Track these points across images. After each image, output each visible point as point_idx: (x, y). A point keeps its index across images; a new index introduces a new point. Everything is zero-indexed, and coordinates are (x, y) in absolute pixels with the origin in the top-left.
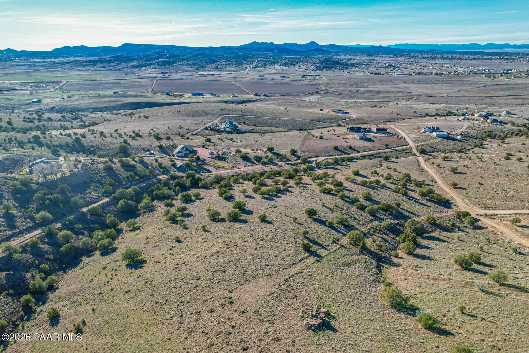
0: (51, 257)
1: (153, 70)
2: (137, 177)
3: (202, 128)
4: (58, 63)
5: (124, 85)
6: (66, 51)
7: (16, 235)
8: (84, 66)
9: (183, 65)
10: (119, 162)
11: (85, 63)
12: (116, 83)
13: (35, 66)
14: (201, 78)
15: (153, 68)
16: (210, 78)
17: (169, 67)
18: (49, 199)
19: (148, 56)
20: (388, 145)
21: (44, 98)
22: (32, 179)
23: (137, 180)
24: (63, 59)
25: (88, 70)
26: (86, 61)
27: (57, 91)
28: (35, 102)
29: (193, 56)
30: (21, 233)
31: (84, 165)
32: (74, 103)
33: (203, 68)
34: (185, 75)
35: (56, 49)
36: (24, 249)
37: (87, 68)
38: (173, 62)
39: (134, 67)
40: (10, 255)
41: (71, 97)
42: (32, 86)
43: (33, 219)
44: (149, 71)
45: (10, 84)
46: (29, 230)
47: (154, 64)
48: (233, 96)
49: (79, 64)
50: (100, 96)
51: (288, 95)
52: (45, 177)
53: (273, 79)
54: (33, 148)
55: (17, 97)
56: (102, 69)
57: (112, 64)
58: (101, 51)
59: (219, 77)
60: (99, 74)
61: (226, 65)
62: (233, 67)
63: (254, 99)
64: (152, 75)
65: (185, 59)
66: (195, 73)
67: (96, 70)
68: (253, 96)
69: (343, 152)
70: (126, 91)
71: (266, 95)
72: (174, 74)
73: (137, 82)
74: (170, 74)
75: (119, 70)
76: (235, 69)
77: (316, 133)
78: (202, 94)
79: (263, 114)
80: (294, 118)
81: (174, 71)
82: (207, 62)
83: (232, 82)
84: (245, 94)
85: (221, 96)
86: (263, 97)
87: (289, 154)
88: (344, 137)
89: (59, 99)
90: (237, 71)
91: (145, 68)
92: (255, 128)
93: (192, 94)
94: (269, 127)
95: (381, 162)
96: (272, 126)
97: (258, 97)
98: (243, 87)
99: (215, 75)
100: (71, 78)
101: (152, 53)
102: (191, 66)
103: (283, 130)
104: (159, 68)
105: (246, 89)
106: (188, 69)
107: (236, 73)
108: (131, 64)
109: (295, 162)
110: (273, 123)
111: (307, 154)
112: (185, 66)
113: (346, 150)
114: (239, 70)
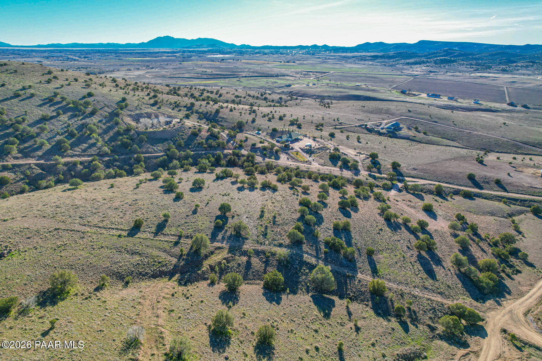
1: (425, 68)
2: (205, 146)
3: (357, 125)
4: (348, 57)
5: (377, 80)
6: (366, 47)
8: (365, 60)
9: (463, 64)
10: (211, 131)
11: (368, 58)
12: (372, 77)
15: (427, 66)
19: (434, 53)
21: (298, 83)
24: (356, 54)
25: (364, 64)
26: (370, 57)
27: (315, 80)
28: (287, 86)
29: (490, 55)
32: (310, 90)
33: (486, 68)
34: (452, 76)
35: (359, 45)
37: (367, 62)
38: (454, 61)
39: (408, 64)
41: (315, 85)
42: (302, 74)
44: (418, 69)
45: (292, 72)
47: (431, 62)
48: (474, 103)
49: (363, 59)
55: (282, 81)
56: (378, 64)
57: (392, 60)
58: (395, 48)
59: (494, 80)
60: (370, 68)
61: (522, 66)
62: (528, 70)
63: (499, 110)
64: (416, 73)
65: (476, 59)
66: (467, 74)
67: (372, 65)
68: (505, 106)
69: (477, 185)
70: (369, 85)
71: (529, 106)
72: (442, 73)
73: (392, 78)
74: (436, 73)
75: (392, 66)
76: (530, 72)
77: (491, 158)
78: (440, 96)
79: (455, 123)
80: (495, 135)
81: (445, 70)
82: (500, 63)
83: (502, 87)
84: (498, 102)
85: (459, 100)
86: (519, 108)
87: (390, 166)
88: (520, 169)
89: (305, 85)
90: (529, 75)
91: (418, 66)
92: (421, 135)
93: (428, 95)
94: (443, 138)
95: (520, 213)
96: (449, 138)
97: (511, 108)
98: (508, 95)
99: (490, 78)
100: (342, 70)
101: (441, 50)
102: (472, 66)
103: (457, 145)
104: (432, 67)
105: (509, 97)
106: (465, 69)
107: (526, 77)
108: (408, 61)
109: (383, 175)
110: (454, 135)
111: (413, 173)
112: (464, 66)
113: (488, 183)
114: (535, 74)
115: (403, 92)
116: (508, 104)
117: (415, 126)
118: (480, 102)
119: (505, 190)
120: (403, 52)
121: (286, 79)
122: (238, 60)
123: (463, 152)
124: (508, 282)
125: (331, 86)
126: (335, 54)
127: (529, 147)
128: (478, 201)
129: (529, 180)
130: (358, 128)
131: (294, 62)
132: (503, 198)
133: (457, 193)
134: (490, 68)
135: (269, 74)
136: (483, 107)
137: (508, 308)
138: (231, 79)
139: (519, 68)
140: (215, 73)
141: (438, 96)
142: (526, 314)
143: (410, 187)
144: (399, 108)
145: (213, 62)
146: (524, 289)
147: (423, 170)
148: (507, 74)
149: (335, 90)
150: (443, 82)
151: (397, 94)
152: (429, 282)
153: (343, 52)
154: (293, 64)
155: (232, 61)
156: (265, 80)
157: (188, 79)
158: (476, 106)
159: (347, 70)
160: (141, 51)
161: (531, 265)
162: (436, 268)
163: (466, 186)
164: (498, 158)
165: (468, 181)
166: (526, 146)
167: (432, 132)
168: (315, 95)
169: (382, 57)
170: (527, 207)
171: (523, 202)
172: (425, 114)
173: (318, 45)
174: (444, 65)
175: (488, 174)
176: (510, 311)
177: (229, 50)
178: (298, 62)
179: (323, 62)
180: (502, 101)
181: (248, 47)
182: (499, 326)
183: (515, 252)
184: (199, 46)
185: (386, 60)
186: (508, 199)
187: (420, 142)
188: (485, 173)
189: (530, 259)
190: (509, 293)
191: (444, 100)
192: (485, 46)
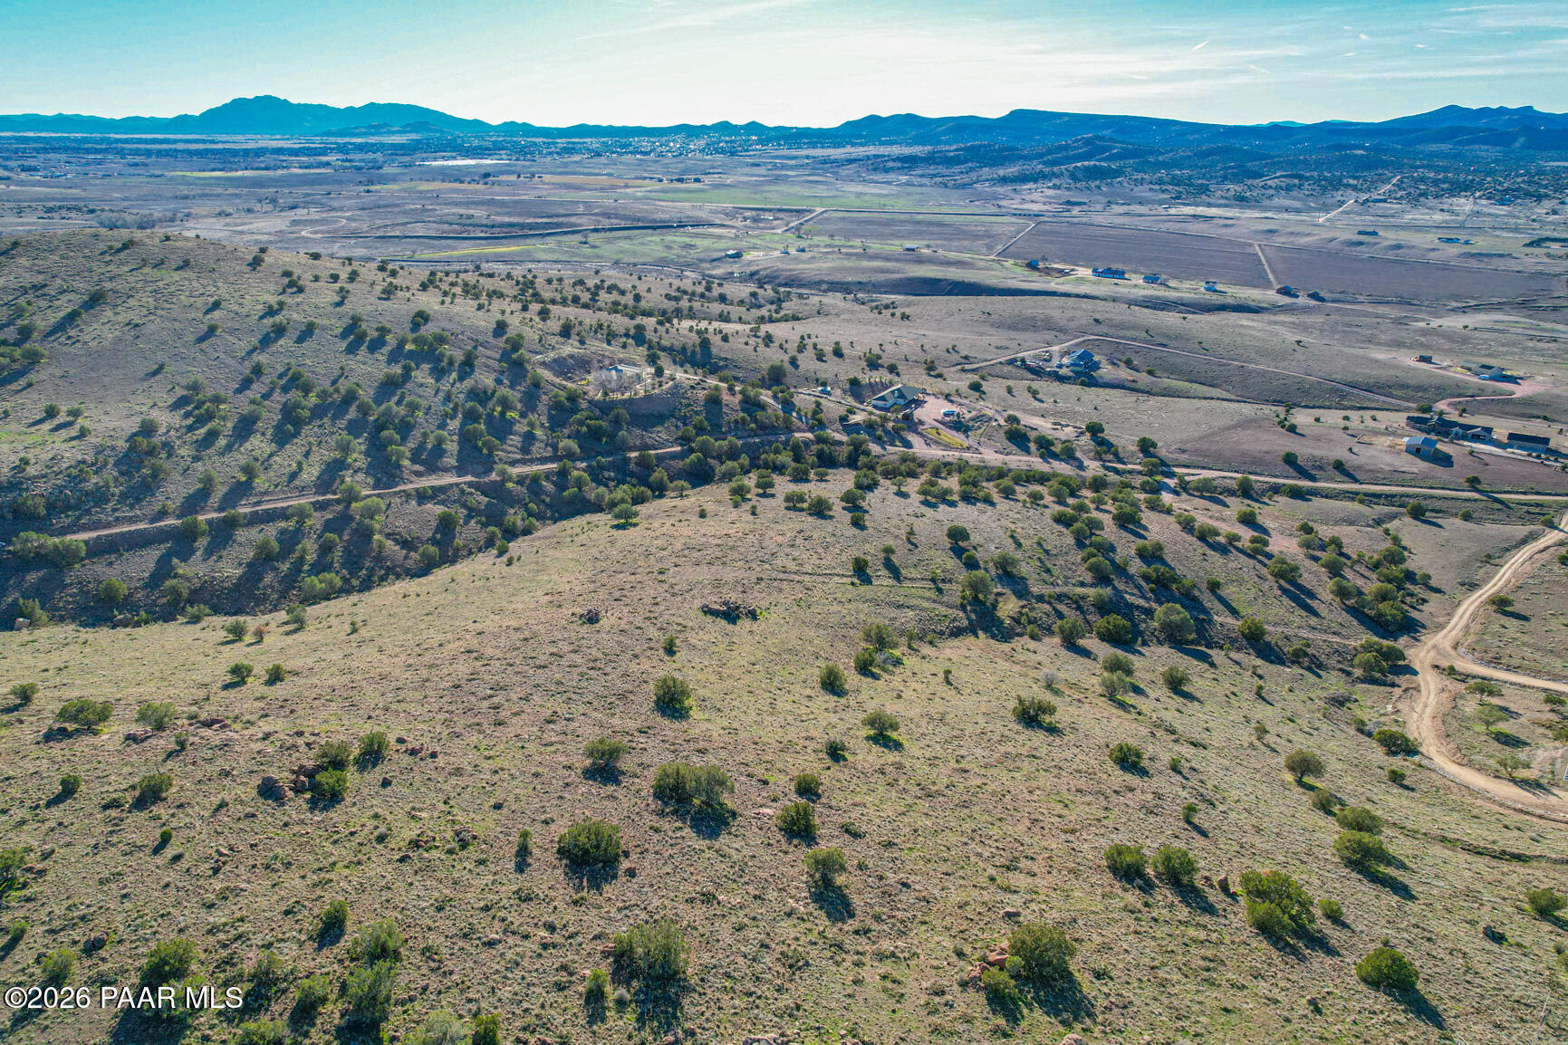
0: (548, 500)
1: (1051, 192)
2: (753, 425)
3: (1003, 360)
4: (835, 161)
5: (946, 230)
6: (869, 128)
7: (524, 462)
8: (887, 170)
9: (1142, 182)
10: (741, 392)
11: (891, 164)
12: (930, 223)
13: (783, 167)
14: (1164, 227)
15: (1055, 187)
16: (1195, 228)
17: (1099, 187)
18: (588, 426)
19: (1060, 149)
20: (1479, 482)
21: (754, 248)
22: (585, 393)
23: (752, 430)
24: (852, 150)
25: (889, 183)
26: (898, 159)
27: (789, 234)
28: (731, 256)
29: (1195, 155)
30: (532, 461)
31: (676, 386)
32: (801, 266)
33: (1199, 192)
34: (1127, 214)
35: (848, 123)
36: (521, 481)
37: (891, 177)
38: (1118, 173)
39: (1004, 180)
40: (503, 481)
41: (803, 250)
42: (745, 219)
43: (555, 447)
44: (1035, 196)
45: (712, 212)
46: (543, 460)
47: (1062, 174)
48: (1207, 289)
49: (878, 165)
50: (865, 254)
51: (1400, 303)
52: (606, 394)
53: (1398, 247)
54: (624, 346)
55: (706, 243)
56: (925, 181)
57: (957, 169)
58: (951, 130)
59: (1226, 226)
60: (908, 194)
61: (1278, 188)
62: (1294, 199)
63: (1265, 305)
64: (1036, 208)
65: (1164, 165)
66: (1161, 210)
67: (909, 184)
68: (1271, 296)
69: (1304, 473)
70: (938, 246)
71: (1322, 294)
72: (1099, 207)
73: (983, 224)
74: (1086, 208)
75: (963, 186)
76: (1297, 204)
77: (1302, 418)
78: (1124, 273)
79: (1204, 345)
80: (1290, 370)
81: (1105, 200)
82: (1225, 178)
83: (1251, 245)
84: (1255, 286)
85: (1172, 283)
86: (1302, 300)
87: (1135, 448)
88: (1366, 439)
89: (777, 254)
90: (1298, 211)
91: (1031, 185)
92: (1144, 379)
93: (1095, 271)
94: (1191, 381)
95: (1393, 517)
96: (1203, 380)
97: (1286, 300)
98: (1270, 265)
99: (1215, 221)
100: (839, 201)
101: (1076, 141)
102: (1164, 187)
103: (1225, 395)
104: (1068, 189)
105: (1273, 272)
106: (1149, 194)
107: (1292, 217)
108: (1001, 172)
109: (1130, 467)
110: (1211, 374)
111: (1183, 458)
112: (1146, 187)
113: (1321, 468)
114: (1309, 210)
115: (1032, 266)
116: (1279, 291)
117: (1124, 359)
118: (1219, 287)
119: (1356, 481)
120: (981, 146)
121: (711, 236)
122: (533, 176)
123: (1247, 410)
124: (1415, 614)
125: (847, 254)
126: (794, 153)
127: (1362, 393)
128: (1318, 502)
129: (1388, 459)
130: (1010, 368)
131: (697, 180)
132: (1357, 494)
133: (1276, 490)
134: (1204, 190)
135: (655, 221)
136: (1230, 301)
137: (1430, 644)
138: (559, 238)
139: (1271, 192)
140: (499, 219)
141: (1119, 274)
142: (1455, 647)
143: (1191, 485)
144: (1070, 313)
145: (462, 182)
146: (1441, 620)
147: (1197, 452)
148: (1249, 208)
149: (865, 264)
150: (1112, 232)
151: (1019, 270)
152: (1313, 621)
153: (813, 145)
154: (697, 185)
155: (513, 178)
156: (656, 238)
157: (436, 242)
158: (1215, 299)
159: (854, 202)
160: (202, 146)
161: (1438, 591)
162: (1314, 604)
163: (1287, 477)
164: (1317, 420)
165: (1287, 467)
166: (1355, 391)
167: (1165, 370)
168: (824, 282)
169: (929, 160)
170: (1399, 506)
171: (1389, 498)
172: (1135, 327)
173: (734, 122)
174: (1097, 183)
175: (1317, 453)
176: (1434, 647)
177: (476, 143)
178: (707, 179)
179: (777, 180)
180: (1262, 282)
181: (528, 129)
182: (1428, 662)
183: (1410, 576)
184: (376, 129)
185: (942, 170)
186: (1365, 494)
187: (1149, 393)
188: (1309, 451)
189: (1433, 583)
190: (1423, 627)
191: (1136, 285)
192: (1177, 128)
